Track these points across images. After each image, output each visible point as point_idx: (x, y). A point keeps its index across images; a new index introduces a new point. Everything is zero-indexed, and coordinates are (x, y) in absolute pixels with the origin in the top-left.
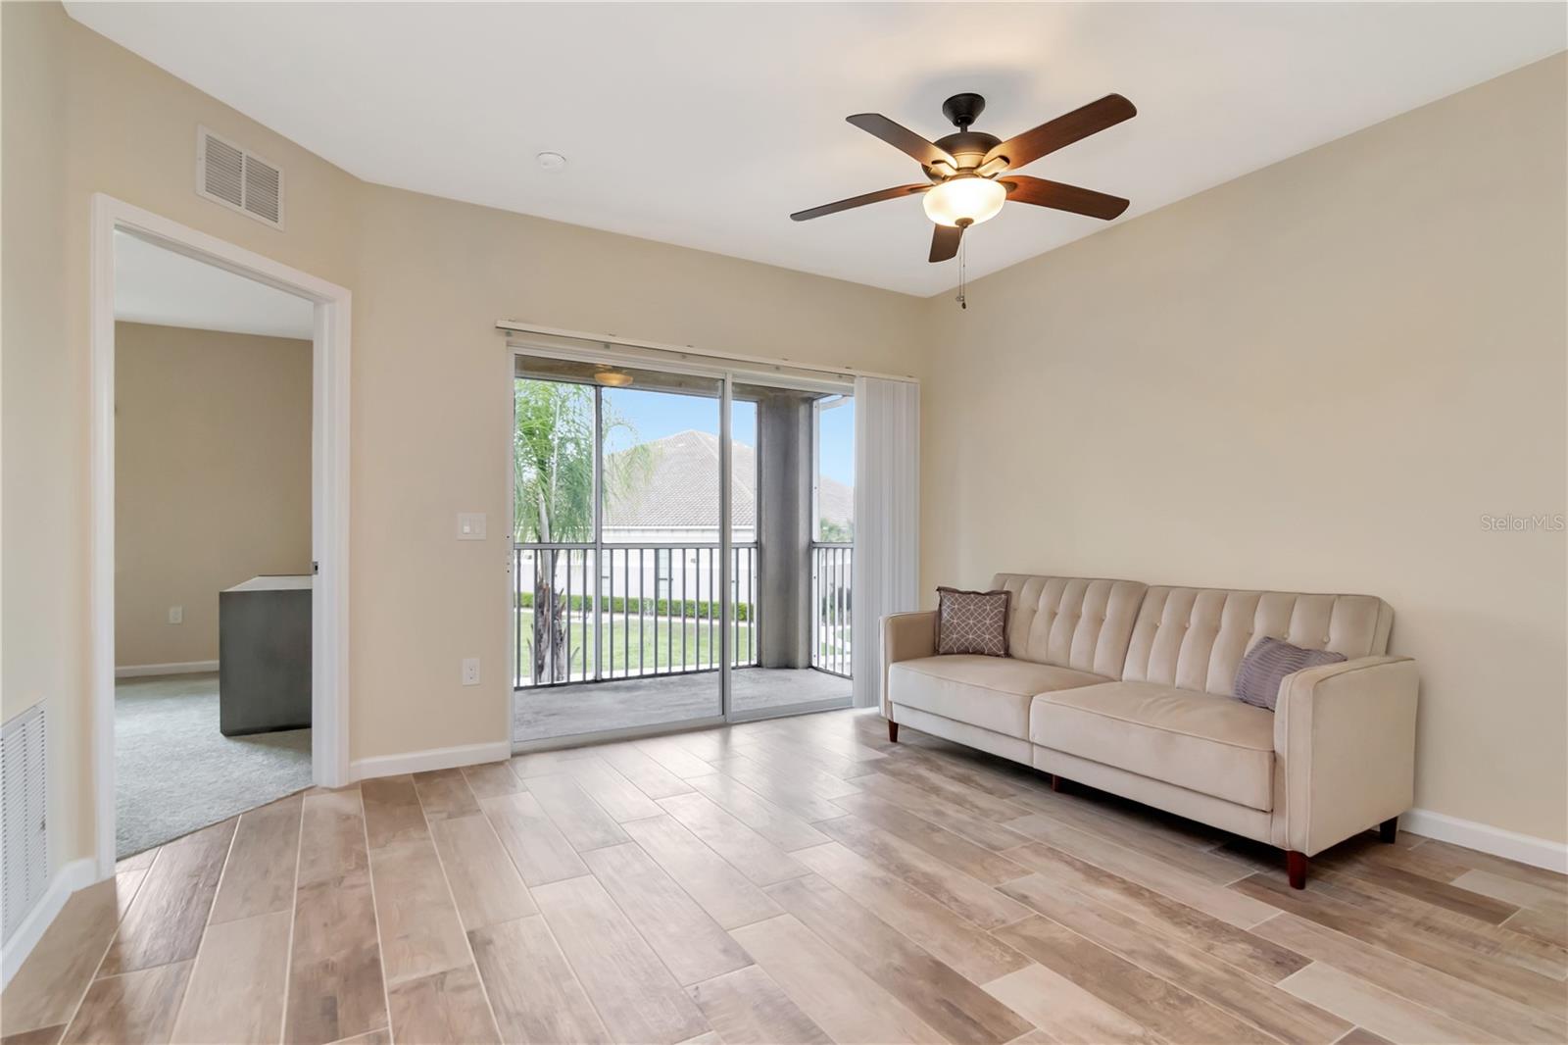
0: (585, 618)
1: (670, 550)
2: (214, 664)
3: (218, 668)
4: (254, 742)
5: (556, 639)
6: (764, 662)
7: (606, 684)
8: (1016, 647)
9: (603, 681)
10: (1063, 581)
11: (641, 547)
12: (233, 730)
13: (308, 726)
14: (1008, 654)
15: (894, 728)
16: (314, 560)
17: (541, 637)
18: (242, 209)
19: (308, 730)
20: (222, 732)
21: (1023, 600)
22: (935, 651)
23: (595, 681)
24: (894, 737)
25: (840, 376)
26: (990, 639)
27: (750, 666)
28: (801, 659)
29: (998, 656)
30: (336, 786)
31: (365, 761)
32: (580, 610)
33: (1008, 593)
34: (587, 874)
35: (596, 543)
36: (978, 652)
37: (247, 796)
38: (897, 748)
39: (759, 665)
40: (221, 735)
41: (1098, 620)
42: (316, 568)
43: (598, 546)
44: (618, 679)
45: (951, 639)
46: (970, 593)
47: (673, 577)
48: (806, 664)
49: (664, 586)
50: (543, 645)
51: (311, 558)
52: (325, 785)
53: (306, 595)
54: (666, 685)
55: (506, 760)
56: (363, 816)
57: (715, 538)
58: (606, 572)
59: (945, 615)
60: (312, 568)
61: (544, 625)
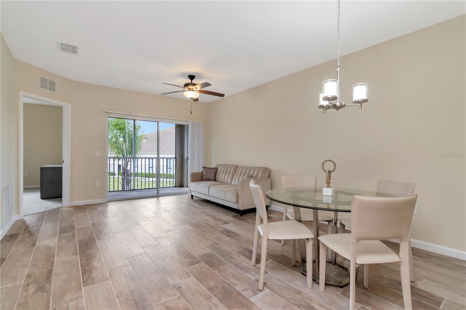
0: (145, 179)
1: (153, 159)
2: (39, 186)
3: (40, 187)
4: (48, 200)
5: (128, 182)
6: (176, 185)
7: (136, 190)
8: (217, 179)
9: (135, 190)
10: (226, 165)
11: (145, 158)
12: (43, 198)
13: (61, 197)
14: (215, 180)
15: (192, 196)
16: (63, 160)
17: (124, 181)
18: (48, 90)
19: (61, 198)
20: (41, 198)
21: (219, 170)
22: (202, 180)
23: (133, 190)
24: (192, 198)
25: (186, 121)
26: (212, 177)
27: (173, 187)
28: (185, 185)
29: (213, 181)
30: (68, 206)
31: (74, 202)
32: (144, 177)
33: (217, 168)
34: (127, 231)
35: (133, 157)
36: (210, 180)
37: (48, 208)
38: (192, 200)
39: (175, 187)
40: (41, 199)
41: (229, 173)
42: (63, 162)
43: (134, 158)
44: (139, 189)
45: (204, 177)
46: (209, 168)
47: (153, 167)
48: (187, 186)
49: (151, 169)
50: (125, 184)
51: (62, 159)
52: (65, 206)
53: (61, 168)
54: (150, 190)
55: (106, 203)
56: (73, 210)
57: (156, 156)
58: (136, 166)
59: (204, 173)
60: (62, 162)
61: (125, 178)
